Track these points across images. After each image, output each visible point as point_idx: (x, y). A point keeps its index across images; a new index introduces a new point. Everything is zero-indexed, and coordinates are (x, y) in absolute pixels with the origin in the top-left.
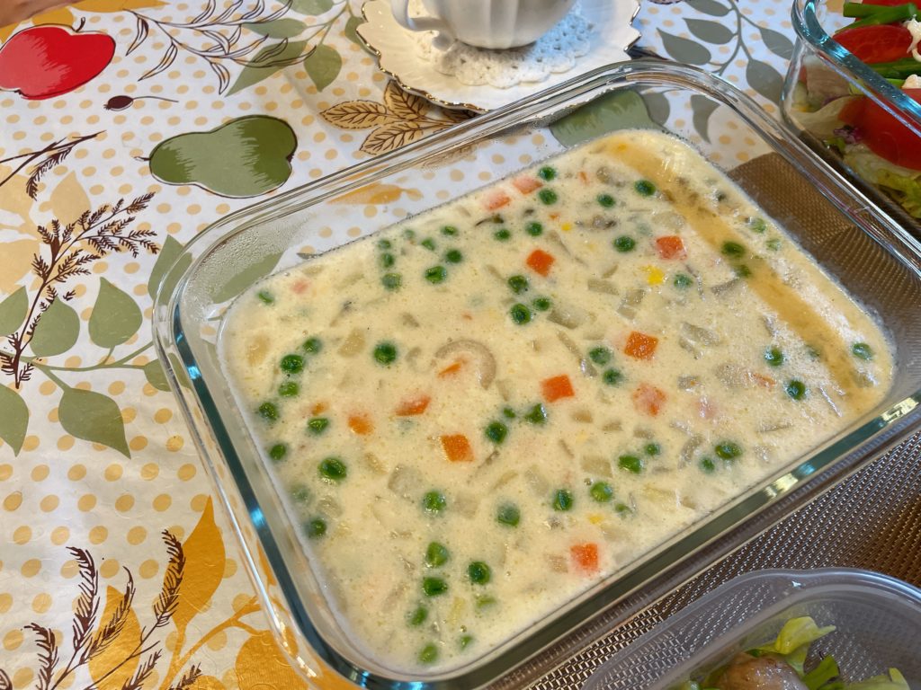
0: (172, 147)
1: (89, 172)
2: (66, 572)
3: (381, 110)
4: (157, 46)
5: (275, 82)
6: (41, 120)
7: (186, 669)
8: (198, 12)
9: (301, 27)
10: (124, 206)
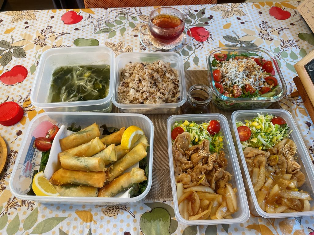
0: (79, 39)
1: (65, 39)
2: (28, 91)
3: (115, 46)
4: (89, 21)
5: (103, 34)
6: (64, 28)
7: (34, 109)
8: (100, 17)
9: (114, 26)
10: (66, 46)
